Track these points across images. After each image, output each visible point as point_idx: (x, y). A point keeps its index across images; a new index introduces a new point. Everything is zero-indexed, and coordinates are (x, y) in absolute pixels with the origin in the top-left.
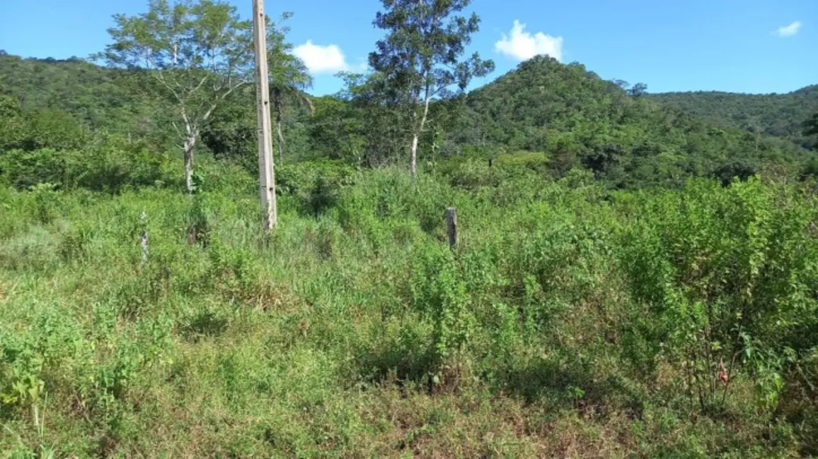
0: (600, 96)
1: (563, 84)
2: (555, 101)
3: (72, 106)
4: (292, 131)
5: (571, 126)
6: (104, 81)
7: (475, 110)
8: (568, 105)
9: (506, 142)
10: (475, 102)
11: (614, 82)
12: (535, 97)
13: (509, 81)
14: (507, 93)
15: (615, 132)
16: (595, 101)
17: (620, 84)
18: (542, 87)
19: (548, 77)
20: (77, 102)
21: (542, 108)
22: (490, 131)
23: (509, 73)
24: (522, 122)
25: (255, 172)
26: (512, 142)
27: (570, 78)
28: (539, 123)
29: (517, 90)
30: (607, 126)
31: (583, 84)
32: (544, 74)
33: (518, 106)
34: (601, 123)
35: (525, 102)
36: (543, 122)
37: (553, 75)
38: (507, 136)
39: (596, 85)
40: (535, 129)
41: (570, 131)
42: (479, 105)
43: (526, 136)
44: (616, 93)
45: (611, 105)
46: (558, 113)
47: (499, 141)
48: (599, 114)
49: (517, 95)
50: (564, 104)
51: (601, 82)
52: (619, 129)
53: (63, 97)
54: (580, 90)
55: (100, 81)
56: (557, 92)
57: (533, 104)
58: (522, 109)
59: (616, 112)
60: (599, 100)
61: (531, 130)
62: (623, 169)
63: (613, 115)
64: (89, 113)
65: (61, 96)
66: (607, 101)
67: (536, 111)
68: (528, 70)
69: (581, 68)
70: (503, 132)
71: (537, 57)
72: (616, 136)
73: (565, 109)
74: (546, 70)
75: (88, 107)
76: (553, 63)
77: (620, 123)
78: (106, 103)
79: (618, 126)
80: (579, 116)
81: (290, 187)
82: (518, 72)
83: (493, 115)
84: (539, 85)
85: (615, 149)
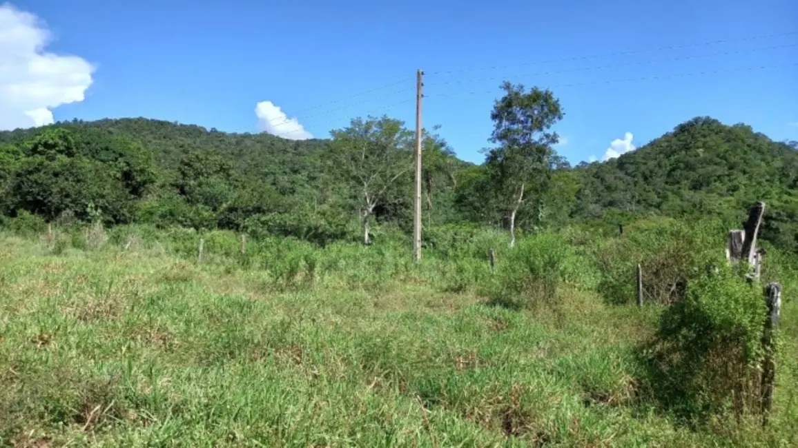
0: (769, 159)
1: (725, 147)
2: (716, 164)
3: (262, 174)
4: (442, 194)
5: (733, 191)
6: (288, 152)
7: (627, 174)
8: (731, 168)
9: (658, 206)
10: (627, 166)
11: (787, 143)
12: (692, 160)
13: (665, 144)
14: (662, 156)
15: (785, 197)
16: (763, 164)
17: (795, 145)
18: (700, 151)
19: (708, 139)
20: (266, 170)
21: (701, 171)
22: (641, 195)
23: (666, 136)
24: (677, 186)
25: (410, 232)
26: (664, 206)
27: (734, 140)
28: (696, 186)
29: (673, 152)
30: (775, 191)
31: (749, 146)
32: (704, 136)
33: (673, 170)
34: (768, 188)
35: (682, 165)
36: (701, 185)
37: (714, 137)
38: (659, 200)
39: (764, 148)
40: (692, 193)
41: (732, 195)
42: (631, 169)
43: (682, 200)
44: (789, 156)
45: (783, 168)
46: (719, 177)
47: (651, 205)
48: (768, 177)
49: (673, 158)
50: (726, 168)
51: (771, 143)
52: (790, 194)
53: (256, 166)
54: (745, 153)
55: (285, 152)
56: (718, 156)
57: (689, 167)
58: (678, 173)
59: (787, 176)
60: (768, 164)
61: (688, 194)
62: (793, 237)
63: (784, 179)
64: (274, 180)
65: (254, 165)
66: (778, 163)
67: (692, 175)
68: (686, 133)
69: (747, 130)
70: (656, 196)
71: (697, 120)
72: (786, 202)
73: (727, 173)
74: (706, 133)
75: (274, 174)
76: (715, 125)
77: (791, 187)
78: (287, 170)
79: (790, 191)
80: (742, 179)
81: (433, 243)
82: (675, 135)
83: (646, 178)
84: (698, 148)
85: (774, 215)
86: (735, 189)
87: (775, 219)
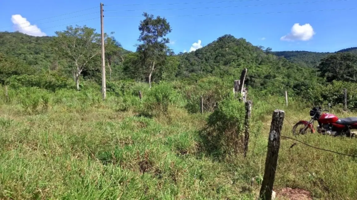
0: (252, 53)
1: (236, 48)
2: (233, 55)
3: (17, 54)
4: (117, 66)
5: (239, 66)
6: (32, 43)
7: (199, 58)
8: (238, 56)
9: (211, 72)
10: (198, 54)
11: (258, 47)
12: (224, 53)
13: (213, 46)
14: (212, 50)
15: (257, 69)
16: (250, 55)
17: (261, 48)
18: (227, 49)
19: (230, 44)
20: (20, 52)
21: (227, 57)
22: (204, 67)
23: (214, 42)
24: (218, 63)
25: (101, 84)
26: (214, 72)
27: (239, 45)
28: (226, 64)
29: (217, 49)
30: (254, 66)
31: (245, 47)
32: (228, 43)
33: (217, 57)
34: (251, 65)
35: (220, 55)
36: (227, 63)
37: (232, 43)
38: (211, 69)
39: (250, 48)
40: (224, 67)
41: (239, 68)
42: (200, 56)
43: (220, 70)
44: (258, 52)
45: (257, 57)
46: (234, 60)
47: (208, 72)
48: (251, 60)
49: (217, 52)
50: (237, 56)
51: (253, 46)
52: (259, 67)
53: (13, 49)
54: (243, 50)
55: (30, 43)
56: (234, 51)
57: (223, 56)
58: (219, 58)
59: (258, 60)
60: (251, 55)
61: (222, 67)
62: (260, 84)
63: (257, 61)
64: (25, 57)
65: (12, 49)
66: (255, 55)
67: (224, 59)
68: (222, 41)
69: (244, 40)
70: (210, 68)
71: (226, 36)
72: (258, 70)
73: (237, 58)
74: (229, 41)
75: (25, 54)
76: (233, 38)
77: (260, 64)
78: (33, 52)
79: (259, 66)
80: (242, 61)
81: (113, 89)
82: (218, 42)
83: (206, 60)
84: (226, 48)
85: (253, 76)
86: (239, 65)
87: (253, 77)
